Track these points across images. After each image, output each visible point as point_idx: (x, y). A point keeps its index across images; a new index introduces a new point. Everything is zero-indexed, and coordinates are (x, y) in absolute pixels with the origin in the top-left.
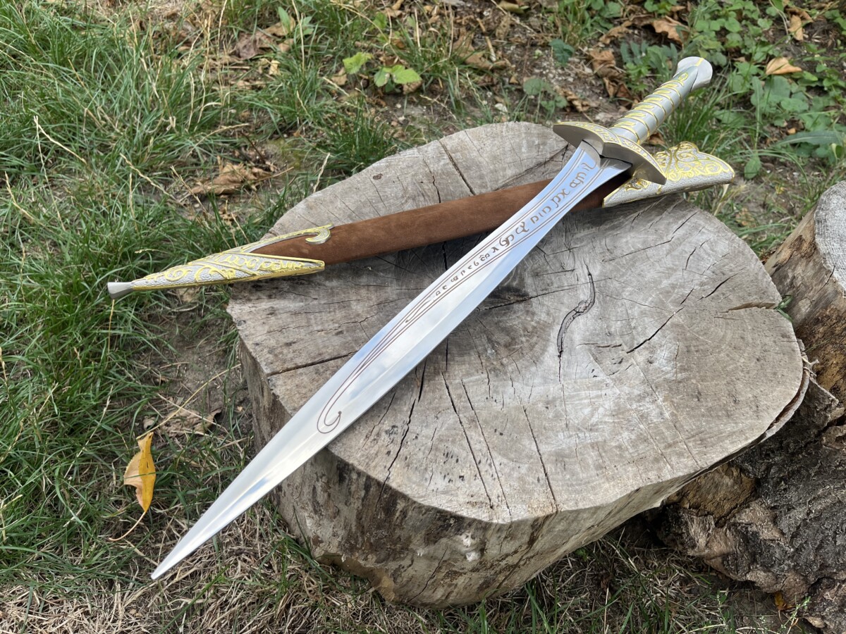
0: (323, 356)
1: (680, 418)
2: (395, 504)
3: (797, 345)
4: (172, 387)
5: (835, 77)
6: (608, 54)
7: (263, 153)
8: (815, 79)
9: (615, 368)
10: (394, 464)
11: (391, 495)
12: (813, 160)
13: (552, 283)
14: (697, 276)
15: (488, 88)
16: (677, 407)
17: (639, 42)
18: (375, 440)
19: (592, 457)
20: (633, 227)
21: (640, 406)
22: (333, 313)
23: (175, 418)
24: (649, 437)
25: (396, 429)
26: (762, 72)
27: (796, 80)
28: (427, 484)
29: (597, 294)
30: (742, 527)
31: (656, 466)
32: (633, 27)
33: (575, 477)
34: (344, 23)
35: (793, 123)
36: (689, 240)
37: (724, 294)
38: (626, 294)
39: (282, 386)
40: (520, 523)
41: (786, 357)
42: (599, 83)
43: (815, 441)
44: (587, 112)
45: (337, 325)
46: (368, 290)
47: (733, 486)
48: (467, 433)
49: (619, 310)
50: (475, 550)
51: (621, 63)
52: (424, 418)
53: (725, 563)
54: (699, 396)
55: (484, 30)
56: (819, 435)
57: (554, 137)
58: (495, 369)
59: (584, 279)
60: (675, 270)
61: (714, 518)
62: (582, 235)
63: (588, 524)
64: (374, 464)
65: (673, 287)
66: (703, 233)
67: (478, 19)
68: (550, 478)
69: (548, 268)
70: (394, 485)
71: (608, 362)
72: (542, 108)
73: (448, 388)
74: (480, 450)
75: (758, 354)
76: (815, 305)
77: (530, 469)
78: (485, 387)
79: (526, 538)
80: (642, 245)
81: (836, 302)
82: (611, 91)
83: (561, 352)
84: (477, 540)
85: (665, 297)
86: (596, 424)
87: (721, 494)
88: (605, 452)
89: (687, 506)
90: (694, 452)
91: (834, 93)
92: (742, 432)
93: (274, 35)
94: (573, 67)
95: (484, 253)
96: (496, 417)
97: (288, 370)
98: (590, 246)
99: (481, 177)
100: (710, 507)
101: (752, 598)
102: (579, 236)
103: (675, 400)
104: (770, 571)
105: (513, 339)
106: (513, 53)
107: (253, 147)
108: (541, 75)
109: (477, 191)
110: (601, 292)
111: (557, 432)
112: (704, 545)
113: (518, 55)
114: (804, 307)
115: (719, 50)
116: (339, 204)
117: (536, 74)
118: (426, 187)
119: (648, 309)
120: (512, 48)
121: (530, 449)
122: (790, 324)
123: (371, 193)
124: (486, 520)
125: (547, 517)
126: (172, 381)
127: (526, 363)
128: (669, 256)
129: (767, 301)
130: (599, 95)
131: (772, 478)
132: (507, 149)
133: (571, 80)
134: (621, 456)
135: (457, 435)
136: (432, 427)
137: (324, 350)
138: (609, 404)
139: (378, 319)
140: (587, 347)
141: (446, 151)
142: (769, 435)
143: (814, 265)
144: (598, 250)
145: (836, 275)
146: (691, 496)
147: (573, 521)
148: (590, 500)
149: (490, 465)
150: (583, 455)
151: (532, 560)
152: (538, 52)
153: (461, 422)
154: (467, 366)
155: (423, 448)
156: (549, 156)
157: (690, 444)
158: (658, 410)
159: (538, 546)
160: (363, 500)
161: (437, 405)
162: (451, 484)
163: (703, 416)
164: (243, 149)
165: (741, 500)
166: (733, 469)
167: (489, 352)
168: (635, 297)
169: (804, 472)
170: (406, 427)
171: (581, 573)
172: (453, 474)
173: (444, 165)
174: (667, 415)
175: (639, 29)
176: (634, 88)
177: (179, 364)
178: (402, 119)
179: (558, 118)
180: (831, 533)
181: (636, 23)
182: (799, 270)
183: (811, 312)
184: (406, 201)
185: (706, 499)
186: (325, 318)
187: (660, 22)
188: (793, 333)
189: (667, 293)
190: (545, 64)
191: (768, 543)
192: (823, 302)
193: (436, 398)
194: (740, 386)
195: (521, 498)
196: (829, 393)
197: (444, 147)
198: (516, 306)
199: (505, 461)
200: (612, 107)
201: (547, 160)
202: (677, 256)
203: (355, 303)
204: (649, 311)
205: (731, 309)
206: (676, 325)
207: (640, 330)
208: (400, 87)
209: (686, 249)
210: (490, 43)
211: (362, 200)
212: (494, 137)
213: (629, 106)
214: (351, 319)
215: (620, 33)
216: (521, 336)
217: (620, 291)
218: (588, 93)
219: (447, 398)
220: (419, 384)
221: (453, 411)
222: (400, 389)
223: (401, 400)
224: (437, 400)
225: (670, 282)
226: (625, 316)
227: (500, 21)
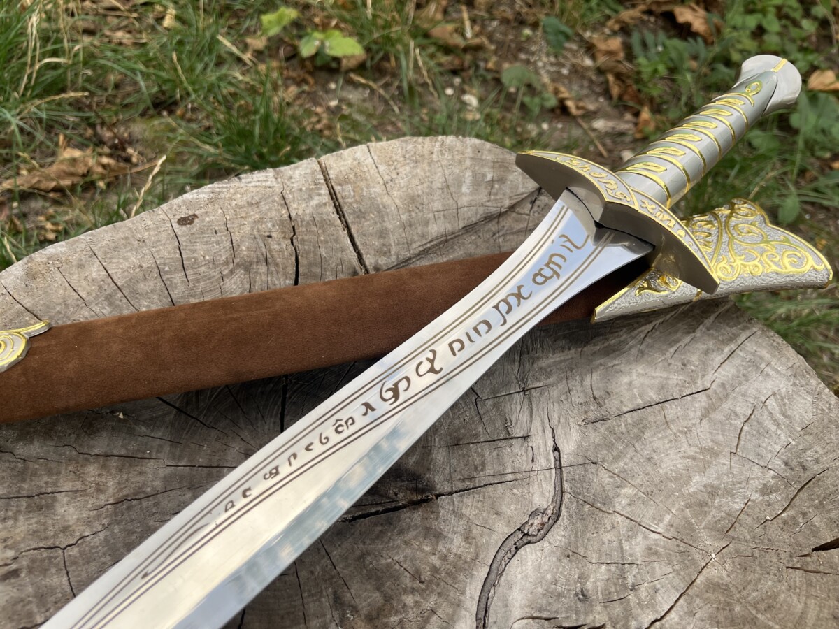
6: (616, 43)
7: (126, 135)
13: (483, 464)
14: (757, 471)
15: (455, 72)
17: (654, 32)
20: (642, 352)
22: (10, 523)
29: (567, 496)
32: (649, 12)
35: (837, 155)
36: (744, 388)
38: (621, 503)
42: (601, 79)
44: (582, 116)
46: (104, 467)
51: (630, 56)
57: (516, 175)
59: (545, 459)
60: (716, 455)
62: (550, 361)
65: (712, 491)
66: (768, 375)
69: (481, 429)
72: (523, 106)
80: (658, 393)
82: (615, 91)
85: (696, 516)
94: (569, 55)
95: (344, 415)
98: (562, 386)
99: (383, 234)
102: (544, 363)
105: (388, 599)
106: (494, 31)
107: (111, 127)
108: (528, 62)
109: (370, 260)
110: (576, 494)
113: (501, 33)
116: (94, 271)
117: (522, 61)
118: (275, 246)
119: (662, 541)
120: (495, 23)
123: (166, 252)
128: (705, 422)
130: (599, 95)
132: (438, 183)
133: (565, 71)
139: (106, 541)
140: (535, 625)
141: (327, 179)
144: (577, 398)
152: (527, 32)
156: (507, 203)
164: (98, 128)
168: (638, 512)
173: (319, 206)
175: (656, 17)
176: (645, 90)
178: (333, 103)
179: (544, 121)
181: (654, 8)
184: (232, 272)
187: (683, 10)
189: (701, 506)
190: (534, 48)
197: (324, 172)
198: (405, 515)
200: (615, 112)
201: (503, 210)
202: (721, 422)
203: (66, 499)
204: (665, 548)
205: (816, 549)
206: (715, 586)
207: (644, 593)
208: (337, 60)
209: (737, 409)
210: (465, 15)
211: (145, 265)
212: (416, 162)
213: (637, 114)
214: (46, 538)
215: (632, 18)
216: (405, 591)
217: (611, 494)
218: (585, 92)
225: (705, 480)
226: (616, 556)
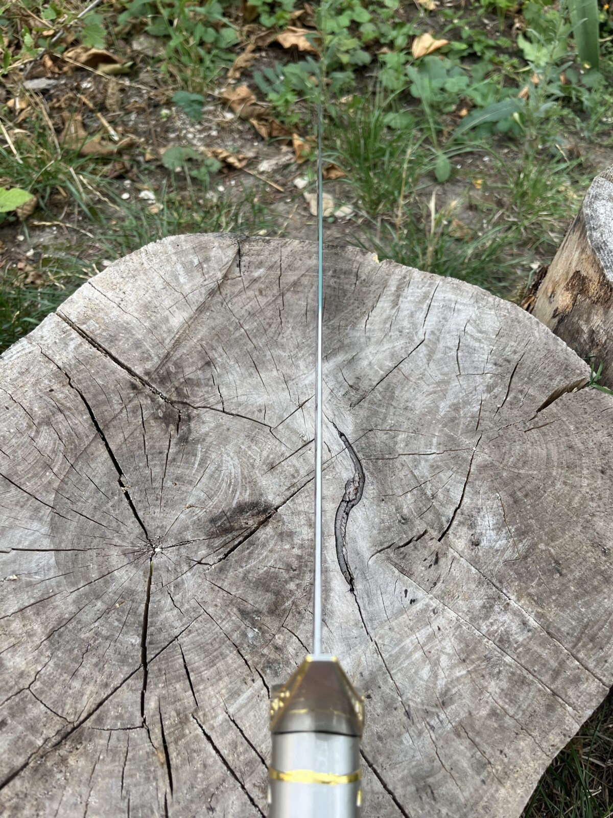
1: (551, 616)
5: (483, 38)
6: (243, 90)
8: (464, 46)
9: (432, 574)
12: (496, 138)
13: (297, 471)
14: (478, 379)
15: (121, 177)
16: (538, 601)
17: (270, 65)
19: (464, 755)
21: (492, 624)
26: (410, 58)
27: (446, 55)
29: (363, 462)
31: (554, 718)
32: (258, 49)
36: (446, 327)
37: (521, 392)
38: (400, 447)
42: (247, 126)
44: (247, 166)
51: (262, 96)
54: (558, 567)
55: (91, 105)
57: (216, 244)
59: (337, 445)
60: (448, 382)
65: (456, 408)
66: (459, 310)
67: (79, 95)
69: (283, 448)
71: (419, 568)
72: (194, 179)
73: (209, 738)
80: (392, 360)
82: (263, 131)
83: (351, 581)
85: (452, 429)
86: (448, 690)
88: (478, 733)
90: (591, 664)
91: (489, 54)
94: (210, 117)
99: (138, 345)
103: (532, 591)
105: (277, 593)
106: (136, 123)
108: (179, 138)
109: (138, 370)
110: (368, 457)
111: (399, 735)
113: (143, 123)
115: (358, 48)
117: (173, 140)
118: (60, 396)
119: (438, 457)
120: (133, 116)
121: (373, 792)
128: (431, 364)
129: (576, 379)
130: (252, 140)
132: (159, 286)
133: (214, 133)
134: (502, 729)
138: (450, 645)
139: (57, 665)
140: (382, 555)
141: (71, 324)
144: (339, 392)
150: (451, 757)
152: (165, 112)
153: (252, 801)
154: (226, 679)
156: (220, 275)
157: (581, 655)
158: (517, 621)
161: (204, 785)
163: (577, 597)
167: (250, 635)
168: (414, 447)
173: (76, 348)
174: (532, 622)
175: (266, 51)
176: (287, 120)
178: (31, 253)
181: (260, 44)
182: (597, 321)
184: (37, 432)
187: (285, 35)
189: (452, 421)
190: (178, 124)
193: (197, 771)
194: (600, 524)
197: (66, 320)
198: (261, 534)
200: (272, 150)
201: (220, 282)
202: (441, 359)
203: (9, 655)
204: (442, 461)
205: (539, 410)
206: (484, 468)
207: (442, 496)
208: (13, 213)
209: (449, 344)
210: (104, 120)
212: (134, 277)
213: (290, 144)
214: (11, 688)
215: (247, 61)
216: (286, 582)
217: (392, 445)
218: (239, 143)
219: (215, 761)
220: (162, 757)
221: (232, 779)
222: (135, 786)
223: (143, 806)
224: (200, 775)
225: (449, 403)
226: (413, 483)
227: (106, 89)
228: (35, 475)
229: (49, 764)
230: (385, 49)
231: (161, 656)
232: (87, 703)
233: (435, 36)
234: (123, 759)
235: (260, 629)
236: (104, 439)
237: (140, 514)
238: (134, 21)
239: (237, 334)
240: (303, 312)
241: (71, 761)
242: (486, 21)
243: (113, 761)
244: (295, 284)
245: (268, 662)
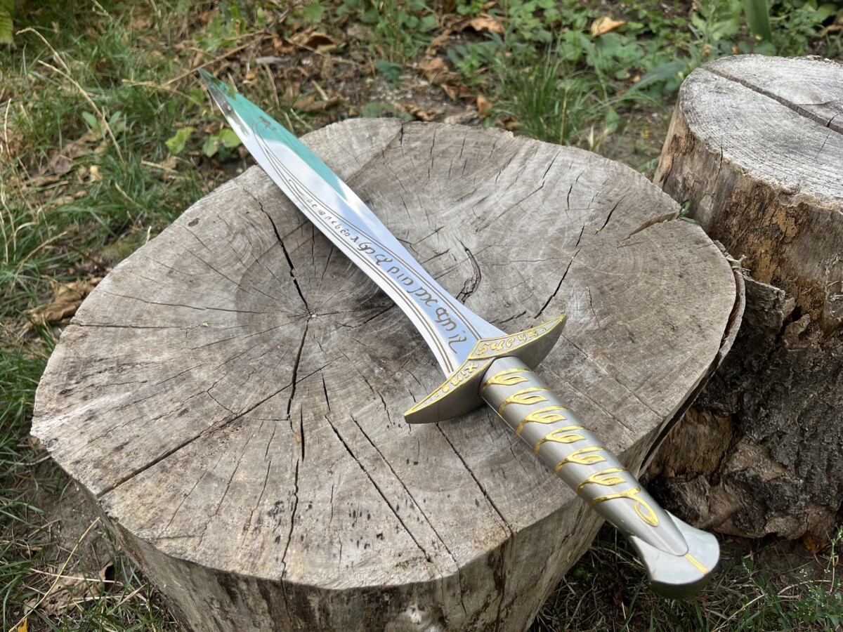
0: (167, 448)
1: (620, 369)
2: (307, 603)
3: (715, 248)
4: (48, 555)
5: (659, 19)
6: (438, 62)
7: (101, 261)
8: (640, 25)
10: (289, 551)
11: (298, 593)
12: (666, 98)
14: (583, 212)
16: (612, 358)
17: (464, 44)
18: (256, 529)
20: (498, 186)
21: (569, 371)
22: (170, 392)
23: (60, 590)
24: (592, 403)
25: (280, 506)
27: (623, 33)
28: (338, 562)
29: (481, 268)
30: (739, 476)
31: (612, 434)
32: (454, 33)
33: (521, 483)
34: (156, 107)
35: (634, 71)
36: (562, 179)
37: (618, 221)
38: (512, 256)
39: (118, 503)
40: (472, 567)
41: (709, 263)
42: (438, 91)
43: (778, 349)
44: (435, 120)
45: (178, 404)
46: (210, 350)
47: (711, 433)
48: (373, 477)
49: (511, 275)
50: (432, 623)
51: (452, 66)
52: (315, 478)
53: (737, 523)
54: (631, 337)
55: (307, 74)
56: (779, 339)
57: (384, 125)
58: (388, 389)
59: (462, 256)
60: (558, 214)
61: (706, 477)
63: (560, 537)
64: (262, 560)
65: (562, 231)
66: (574, 167)
67: (299, 68)
68: (491, 494)
69: (419, 257)
70: (294, 579)
73: (336, 431)
74: (395, 493)
75: (678, 270)
76: (717, 198)
77: (463, 494)
78: (382, 414)
79: (490, 584)
80: (514, 200)
81: (739, 184)
82: (452, 94)
84: (428, 609)
85: (556, 245)
87: (703, 447)
89: (672, 474)
90: (649, 401)
91: (664, 32)
92: (693, 360)
93: (88, 142)
94: (407, 84)
96: (404, 445)
97: (124, 480)
98: (458, 220)
100: (697, 467)
101: (780, 552)
102: (442, 214)
103: (606, 351)
104: (788, 514)
105: (401, 348)
106: (344, 89)
107: (87, 259)
108: (379, 100)
110: (485, 264)
112: (707, 511)
113: (350, 89)
114: (707, 206)
115: (541, 28)
116: (152, 265)
117: (373, 101)
118: (253, 216)
119: (542, 263)
120: (342, 84)
121: (457, 469)
122: (700, 228)
123: (189, 242)
124: (426, 579)
125: (503, 546)
126: (45, 549)
127: (425, 369)
128: (546, 202)
129: (666, 213)
130: (441, 102)
131: (749, 408)
132: (336, 151)
133: (409, 96)
135: (361, 484)
136: (328, 486)
137: (167, 440)
139: (230, 379)
142: (725, 353)
143: (700, 156)
144: (468, 222)
145: (726, 156)
146: (672, 461)
147: (538, 539)
148: (548, 505)
149: (412, 507)
151: (515, 607)
152: (369, 80)
153: (362, 467)
154: (354, 396)
155: (321, 517)
156: (384, 145)
157: (642, 395)
158: (590, 370)
159: (511, 586)
160: (270, 612)
161: (328, 457)
162: (369, 550)
163: (644, 357)
164: (77, 265)
165: (726, 446)
166: (704, 414)
167: (376, 371)
168: (523, 256)
169: (779, 388)
170: (294, 498)
171: (587, 596)
172: (367, 536)
174: (603, 371)
175: (461, 34)
176: (473, 83)
177: (50, 524)
180: (834, 447)
181: (456, 29)
182: (687, 169)
183: (716, 208)
184: (234, 238)
185: (689, 459)
186: (161, 401)
187: (477, 21)
188: (707, 236)
189: (558, 240)
190: (380, 89)
191: (773, 483)
192: (725, 190)
193: (324, 449)
194: (672, 310)
195: (463, 534)
196: (770, 286)
199: (429, 494)
200: (458, 108)
201: (384, 149)
202: (555, 199)
203: (196, 371)
204: (544, 265)
205: (632, 234)
206: (579, 270)
207: (541, 288)
209: (562, 189)
210: (319, 88)
211: (181, 253)
212: (318, 144)
213: (475, 102)
214: (195, 390)
215: (442, 42)
216: (409, 341)
217: (506, 255)
218: (431, 103)
219: (338, 444)
220: (299, 439)
221: (349, 456)
222: (276, 453)
223: (280, 466)
224: (326, 451)
225: (556, 228)
226: (519, 280)
227: (322, 63)
228: (229, 264)
229: (215, 437)
230: (566, 30)
231: (307, 379)
232: (248, 403)
233: (614, 19)
234: (270, 438)
235: (385, 368)
236: (283, 246)
237: (304, 294)
238: (350, 12)
239: (393, 183)
240: (448, 170)
241: (232, 436)
242: (665, 6)
243: (262, 438)
244: (443, 152)
245: (388, 388)
